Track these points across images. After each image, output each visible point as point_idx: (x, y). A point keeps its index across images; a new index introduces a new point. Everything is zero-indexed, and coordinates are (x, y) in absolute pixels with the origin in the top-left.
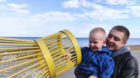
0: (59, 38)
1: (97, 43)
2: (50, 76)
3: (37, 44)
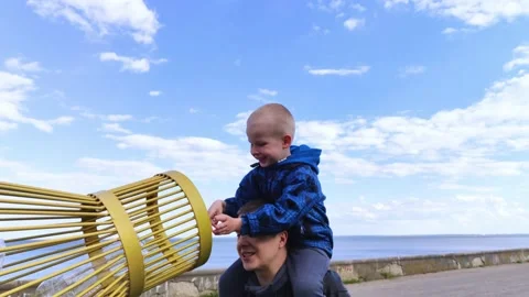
1: (266, 144)
3: (102, 204)
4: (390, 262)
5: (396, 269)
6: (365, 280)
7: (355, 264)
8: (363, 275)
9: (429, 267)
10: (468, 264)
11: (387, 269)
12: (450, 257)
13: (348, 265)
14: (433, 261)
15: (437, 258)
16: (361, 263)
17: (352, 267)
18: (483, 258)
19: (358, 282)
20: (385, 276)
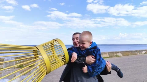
0: (52, 45)
1: (85, 44)
2: (47, 71)
4: (118, 52)
5: (120, 54)
6: (111, 57)
7: (109, 53)
8: (111, 56)
9: (130, 54)
10: (141, 53)
11: (117, 54)
12: (136, 51)
13: (106, 53)
14: (131, 52)
15: (132, 51)
16: (110, 53)
17: (107, 54)
18: (146, 51)
19: (109, 58)
20: (117, 56)
